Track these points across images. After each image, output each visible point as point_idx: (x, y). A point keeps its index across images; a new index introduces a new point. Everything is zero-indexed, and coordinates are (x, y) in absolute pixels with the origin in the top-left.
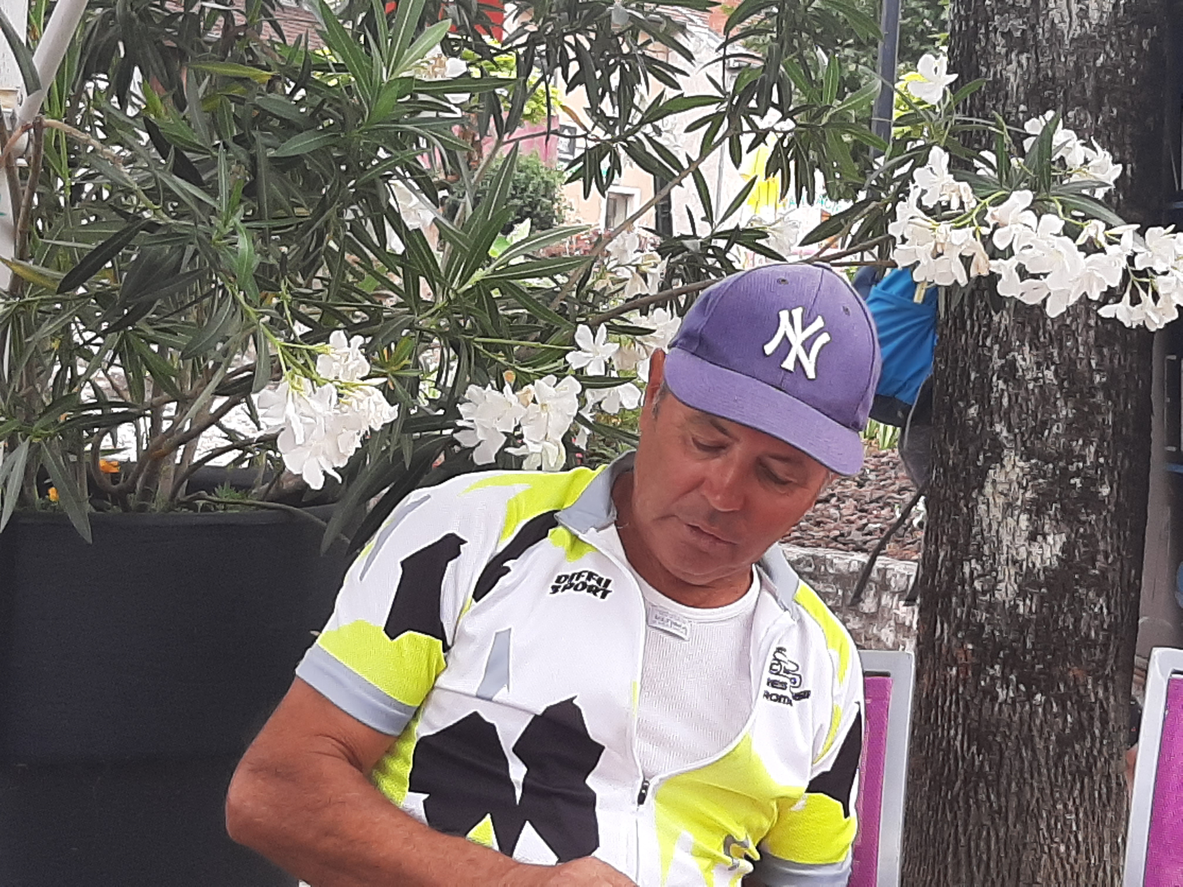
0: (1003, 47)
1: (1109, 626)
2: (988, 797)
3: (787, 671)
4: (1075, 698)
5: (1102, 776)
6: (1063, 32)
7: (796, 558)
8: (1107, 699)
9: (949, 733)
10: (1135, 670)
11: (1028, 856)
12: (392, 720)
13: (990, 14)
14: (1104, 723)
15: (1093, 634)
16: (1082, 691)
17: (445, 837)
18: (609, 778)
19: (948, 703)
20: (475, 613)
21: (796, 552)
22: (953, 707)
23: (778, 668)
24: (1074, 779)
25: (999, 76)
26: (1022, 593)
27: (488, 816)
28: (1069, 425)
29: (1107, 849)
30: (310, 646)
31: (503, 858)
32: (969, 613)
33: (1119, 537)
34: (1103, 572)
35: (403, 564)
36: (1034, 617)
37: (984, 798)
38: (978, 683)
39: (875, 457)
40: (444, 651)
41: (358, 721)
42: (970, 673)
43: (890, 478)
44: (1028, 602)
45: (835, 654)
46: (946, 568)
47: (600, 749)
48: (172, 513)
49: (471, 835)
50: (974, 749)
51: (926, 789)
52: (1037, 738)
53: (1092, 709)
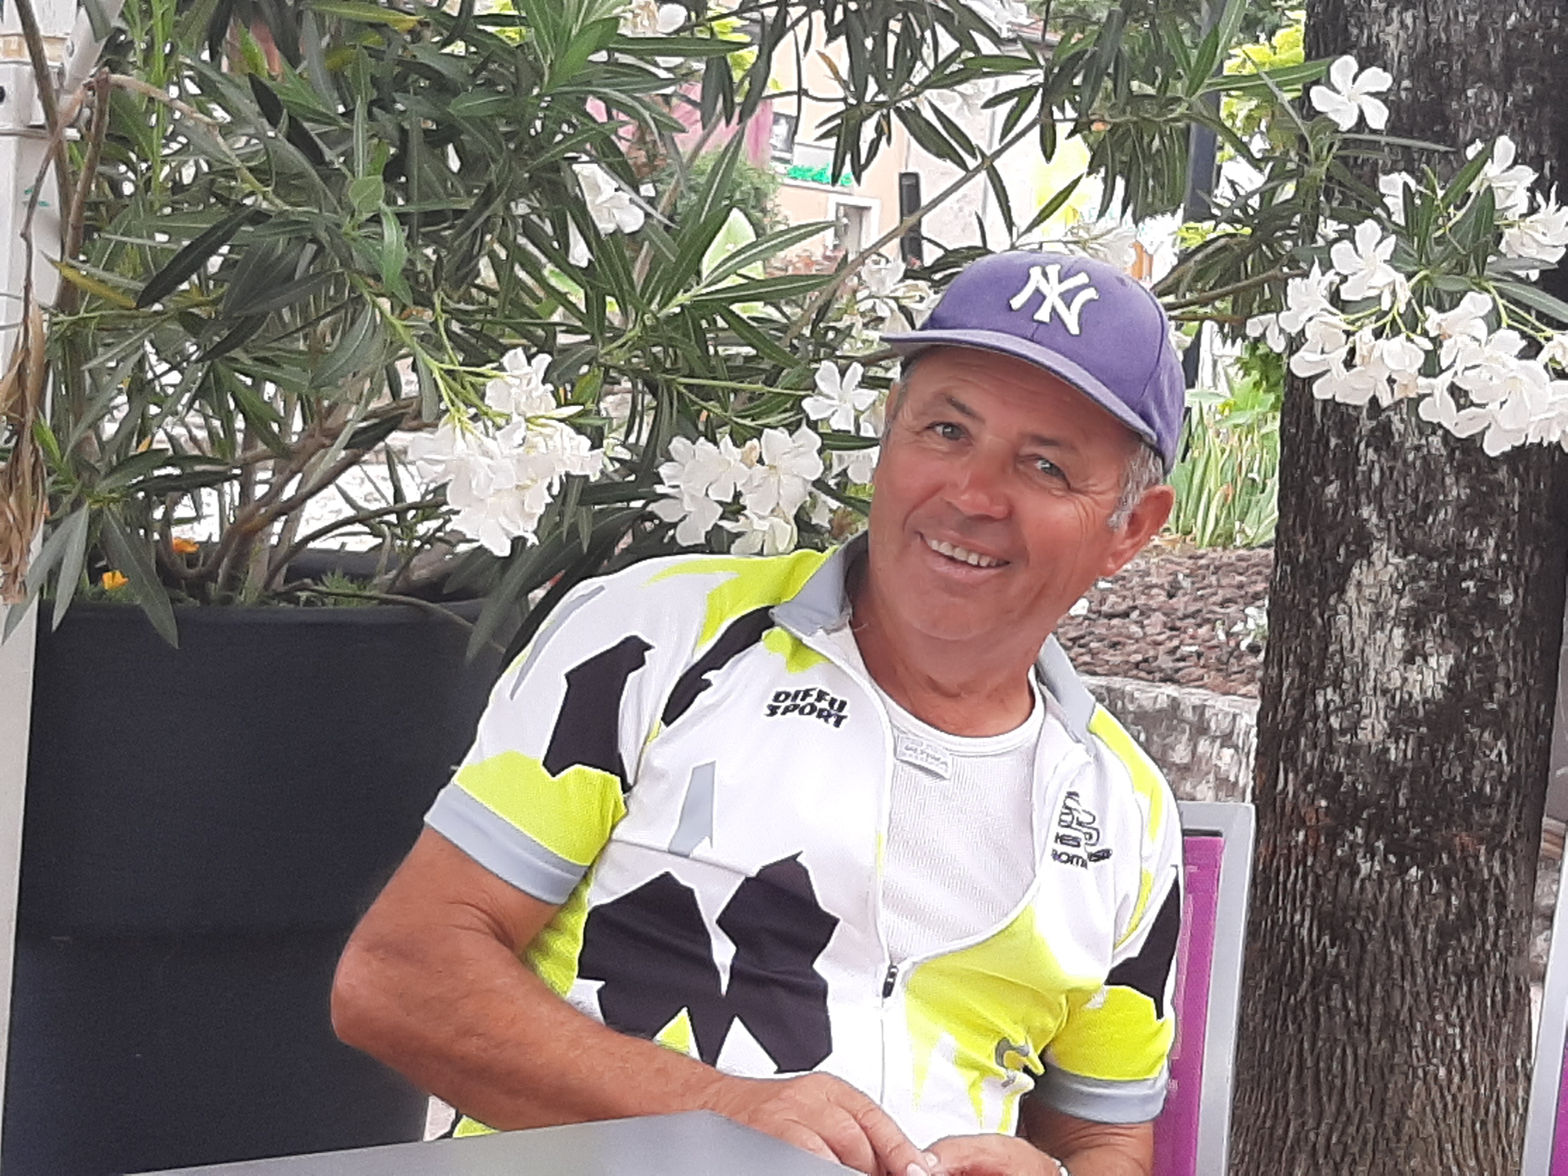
1: (1510, 779)
2: (1344, 1004)
3: (1080, 824)
4: (1462, 872)
5: (1497, 977)
8: (1505, 874)
9: (1292, 918)
10: (1543, 835)
11: (1397, 1081)
12: (555, 884)
14: (1501, 906)
15: (1488, 789)
16: (1472, 864)
17: (625, 1038)
18: (844, 961)
19: (1292, 878)
20: (665, 741)
22: (1300, 882)
24: (1459, 982)
25: (1374, 40)
26: (1394, 733)
27: (684, 1011)
28: (1461, 509)
29: (1501, 1074)
30: (444, 785)
31: (703, 1068)
32: (1322, 759)
33: (1524, 660)
34: (1504, 706)
35: (568, 676)
36: (1409, 765)
37: (1339, 1005)
38: (1333, 852)
39: (1190, 558)
40: (624, 792)
41: (510, 884)
42: (1322, 839)
43: (1210, 586)
44: (1402, 745)
45: (1144, 802)
46: (1293, 699)
47: (833, 922)
48: (265, 607)
49: (661, 1036)
50: (1326, 939)
51: (1262, 992)
52: (1410, 926)
53: (1484, 889)
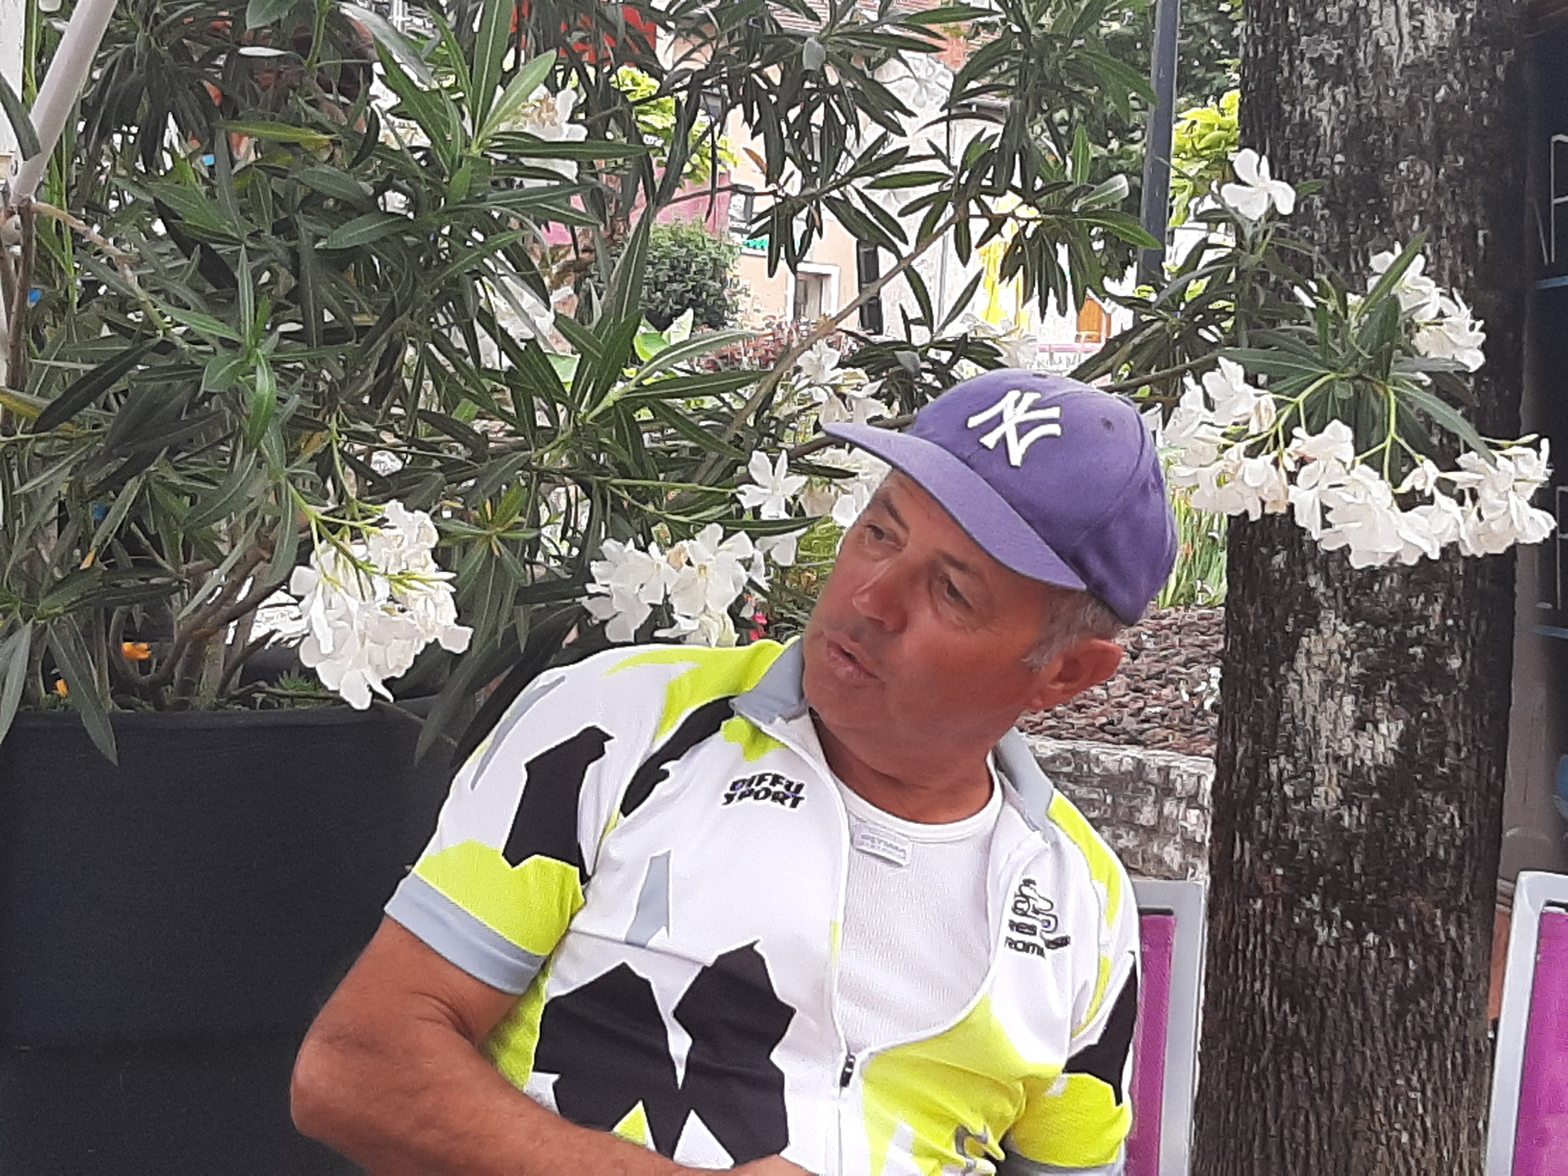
0: (1313, 78)
1: (1463, 842)
2: (1306, 1072)
3: (1036, 911)
4: (1419, 937)
5: (1457, 1040)
6: (1391, 57)
7: (1050, 754)
8: (1461, 938)
9: (1252, 986)
10: (1499, 898)
11: (1360, 1149)
12: (514, 974)
13: (1295, 34)
14: (1458, 970)
15: (1441, 853)
16: (1428, 928)
17: (583, 1131)
18: (802, 1051)
19: (1251, 947)
20: (625, 830)
21: (1049, 747)
22: (1259, 950)
23: (1024, 906)
24: (1419, 1047)
25: (1307, 116)
26: (1347, 800)
27: (640, 1105)
28: (1407, 576)
29: (1463, 1138)
31: (660, 1160)
32: (1277, 828)
33: (1474, 723)
34: (1455, 770)
35: (528, 766)
36: (1364, 831)
37: (1302, 1073)
38: (1291, 919)
39: (1153, 618)
40: (582, 882)
41: (469, 975)
42: (1280, 907)
43: (1173, 646)
44: (1355, 811)
45: (1102, 888)
46: (1247, 769)
47: (790, 1012)
48: (219, 711)
49: (618, 1128)
50: (1287, 1007)
51: (1224, 1061)
52: (1369, 991)
53: (1442, 953)
